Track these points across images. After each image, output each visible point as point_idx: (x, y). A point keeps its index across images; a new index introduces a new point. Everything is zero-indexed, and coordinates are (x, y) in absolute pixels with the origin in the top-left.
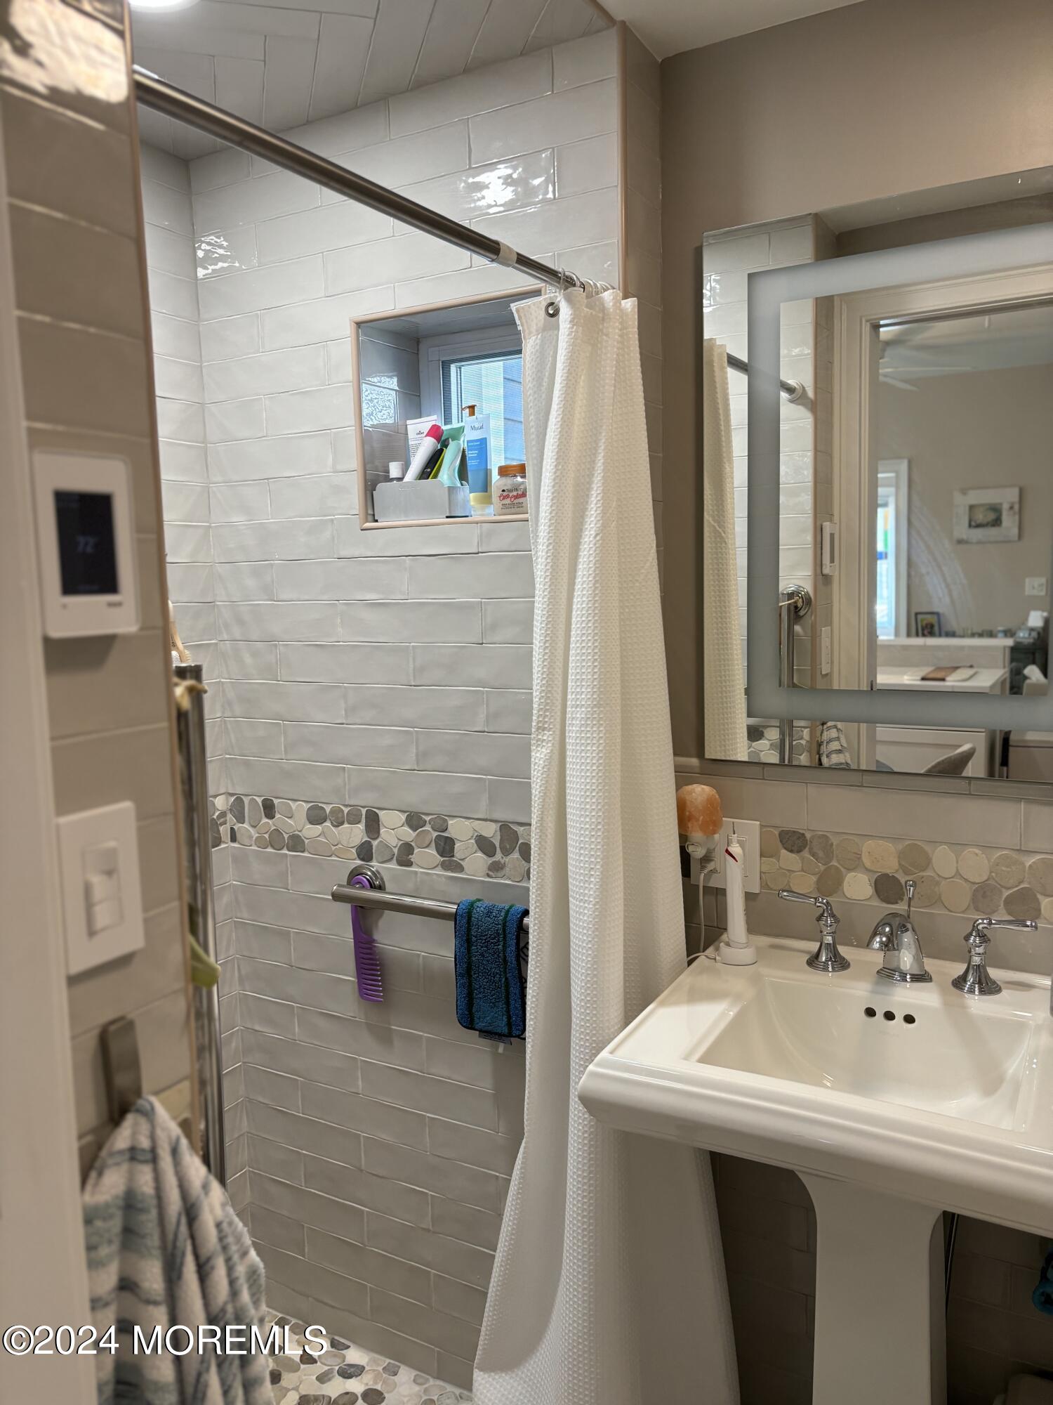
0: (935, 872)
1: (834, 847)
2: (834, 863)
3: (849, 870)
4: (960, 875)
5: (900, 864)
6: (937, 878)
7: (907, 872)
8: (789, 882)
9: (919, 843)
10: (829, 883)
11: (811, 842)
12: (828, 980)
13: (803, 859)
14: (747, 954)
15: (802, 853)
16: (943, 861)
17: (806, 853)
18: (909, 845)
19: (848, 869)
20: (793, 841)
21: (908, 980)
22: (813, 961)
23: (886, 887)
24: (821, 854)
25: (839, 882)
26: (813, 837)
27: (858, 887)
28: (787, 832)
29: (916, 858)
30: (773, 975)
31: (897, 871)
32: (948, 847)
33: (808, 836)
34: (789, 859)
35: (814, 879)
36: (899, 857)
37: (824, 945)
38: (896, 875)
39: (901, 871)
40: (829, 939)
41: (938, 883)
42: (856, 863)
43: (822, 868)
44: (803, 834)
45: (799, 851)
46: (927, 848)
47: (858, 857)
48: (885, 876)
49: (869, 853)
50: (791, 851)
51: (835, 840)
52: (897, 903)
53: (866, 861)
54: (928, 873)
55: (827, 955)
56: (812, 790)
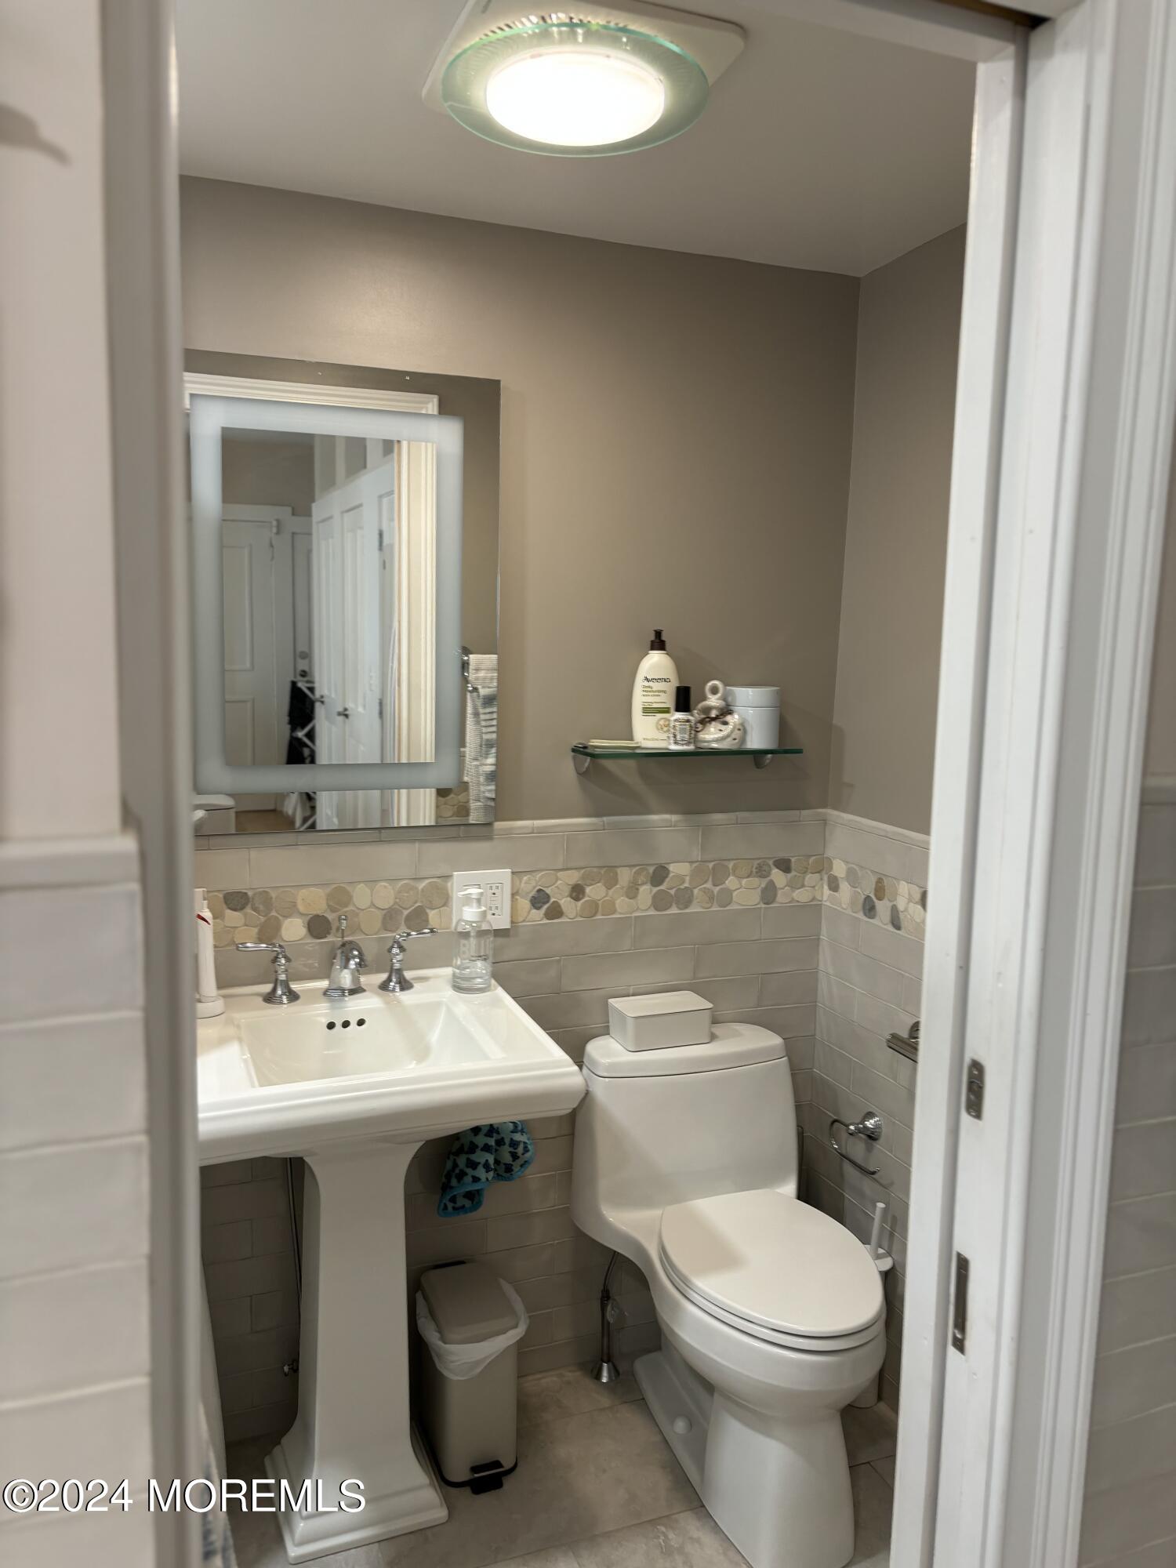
0: (355, 905)
1: (274, 900)
2: (273, 913)
3: (286, 917)
4: (374, 905)
5: (329, 906)
6: (357, 911)
7: (333, 910)
8: (233, 937)
9: (342, 885)
10: (268, 933)
11: (253, 899)
12: (285, 1010)
13: (245, 915)
14: (218, 1005)
15: (245, 910)
16: (361, 896)
17: (248, 910)
18: (336, 888)
19: (284, 916)
20: (236, 901)
21: (346, 994)
22: (270, 998)
23: (318, 926)
24: (261, 907)
25: (278, 928)
26: (254, 895)
27: (294, 930)
28: (231, 894)
29: (340, 897)
30: (243, 1017)
31: (325, 911)
32: (366, 885)
33: (250, 893)
34: (233, 917)
35: (256, 930)
36: (327, 899)
37: (279, 981)
38: (325, 915)
39: (328, 910)
40: (283, 977)
41: (357, 915)
42: (292, 910)
43: (262, 919)
44: (246, 893)
45: (242, 909)
46: (349, 888)
47: (294, 905)
48: (317, 916)
49: (303, 899)
50: (235, 910)
51: (273, 894)
52: (326, 937)
53: (301, 908)
54: (351, 908)
55: (282, 990)
56: (254, 854)
